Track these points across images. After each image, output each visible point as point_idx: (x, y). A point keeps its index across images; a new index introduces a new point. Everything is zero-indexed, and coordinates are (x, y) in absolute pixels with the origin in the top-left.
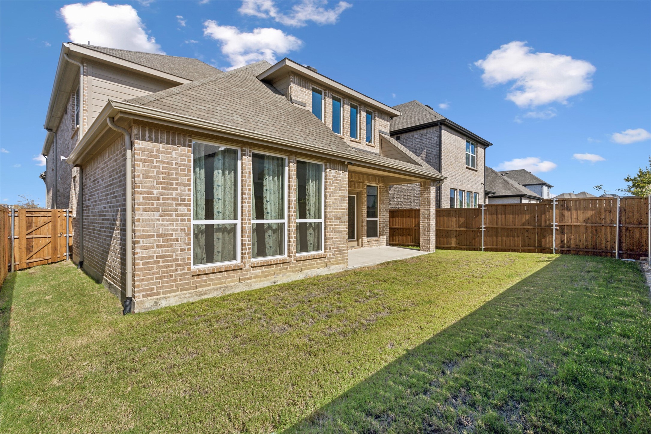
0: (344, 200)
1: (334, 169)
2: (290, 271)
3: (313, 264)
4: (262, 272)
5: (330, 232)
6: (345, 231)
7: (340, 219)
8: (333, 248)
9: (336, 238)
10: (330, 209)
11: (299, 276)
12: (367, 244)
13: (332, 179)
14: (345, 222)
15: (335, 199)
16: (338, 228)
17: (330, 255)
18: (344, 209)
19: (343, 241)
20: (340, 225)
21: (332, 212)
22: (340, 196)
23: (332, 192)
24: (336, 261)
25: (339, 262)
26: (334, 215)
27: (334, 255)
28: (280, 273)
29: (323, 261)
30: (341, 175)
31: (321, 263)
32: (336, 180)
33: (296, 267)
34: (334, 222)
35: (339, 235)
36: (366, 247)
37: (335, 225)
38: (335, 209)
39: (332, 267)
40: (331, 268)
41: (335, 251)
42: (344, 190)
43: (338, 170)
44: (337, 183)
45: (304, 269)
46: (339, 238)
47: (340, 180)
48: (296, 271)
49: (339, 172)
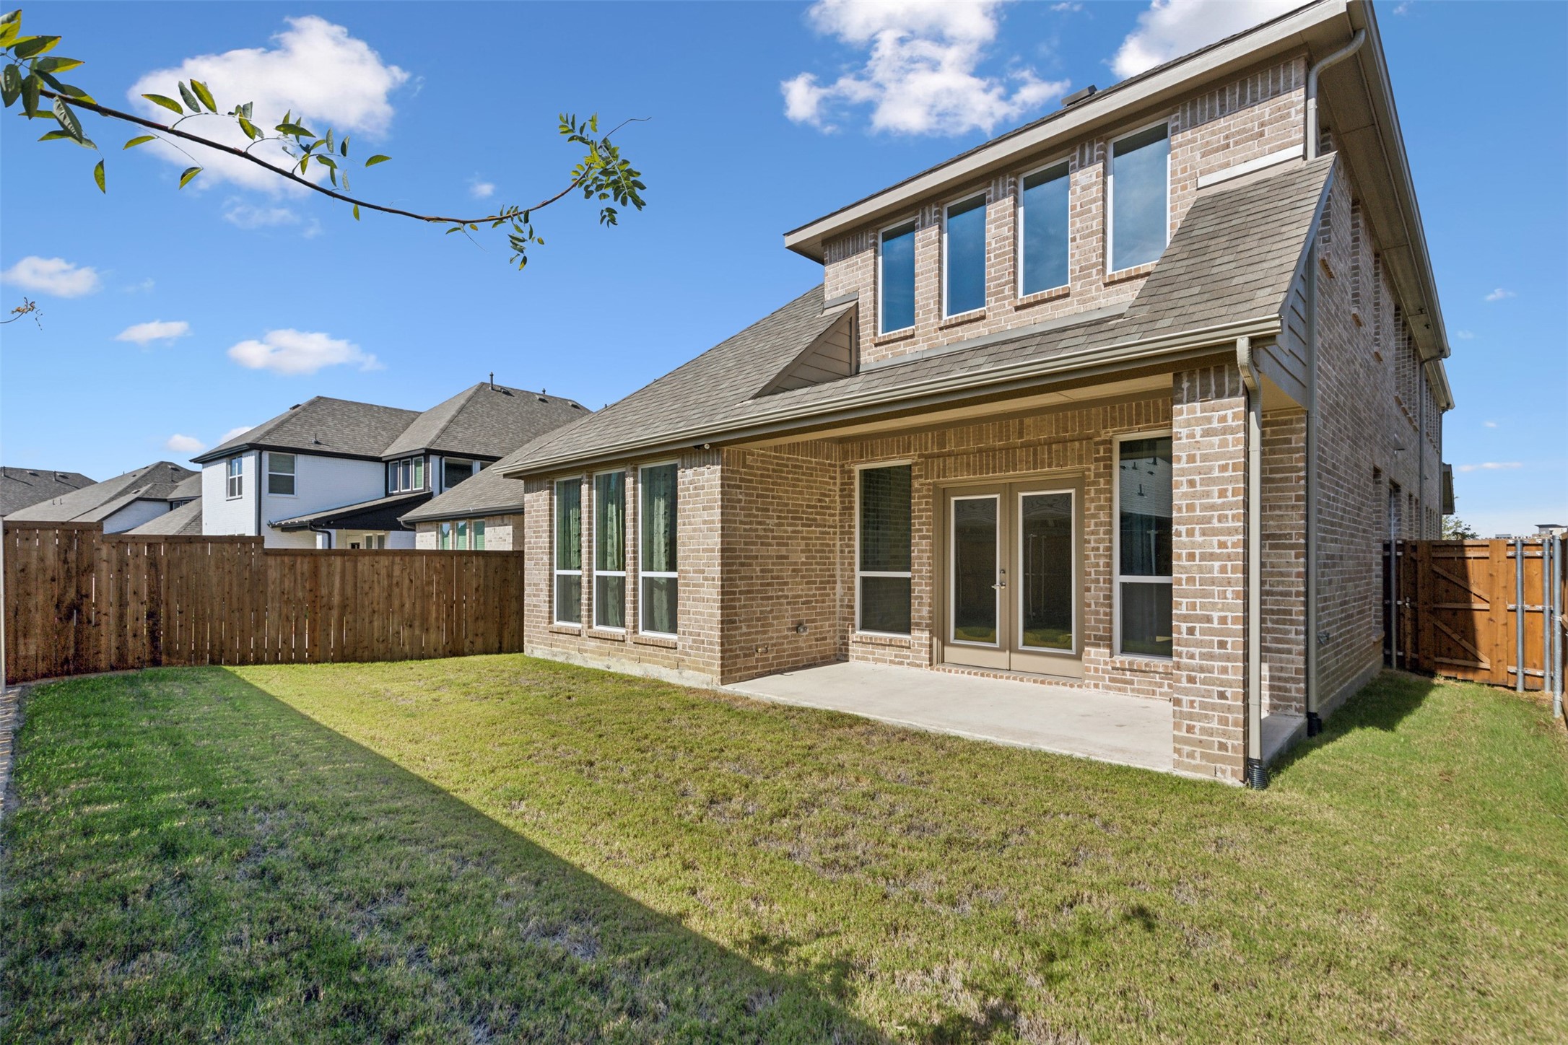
0: (711, 530)
1: (691, 468)
2: (625, 656)
3: (656, 656)
4: (598, 647)
5: (683, 599)
6: (714, 601)
7: (703, 572)
8: (690, 633)
9: (694, 613)
10: (684, 552)
11: (634, 670)
12: (1112, 680)
13: (688, 489)
14: (713, 579)
15: (694, 530)
16: (698, 592)
17: (684, 647)
18: (712, 550)
19: (711, 621)
20: (702, 585)
21: (687, 557)
22: (705, 522)
23: (688, 517)
24: (694, 662)
25: (701, 666)
26: (691, 565)
27: (691, 648)
28: (614, 656)
29: (671, 653)
30: (706, 476)
31: (668, 658)
32: (695, 488)
33: (632, 652)
34: (692, 579)
35: (701, 607)
36: (1108, 688)
37: (694, 585)
38: (693, 551)
39: (688, 673)
40: (684, 674)
41: (694, 641)
42: (712, 508)
43: (699, 466)
44: (697, 495)
45: (645, 661)
46: (701, 614)
47: (703, 488)
48: (633, 659)
49: (702, 469)
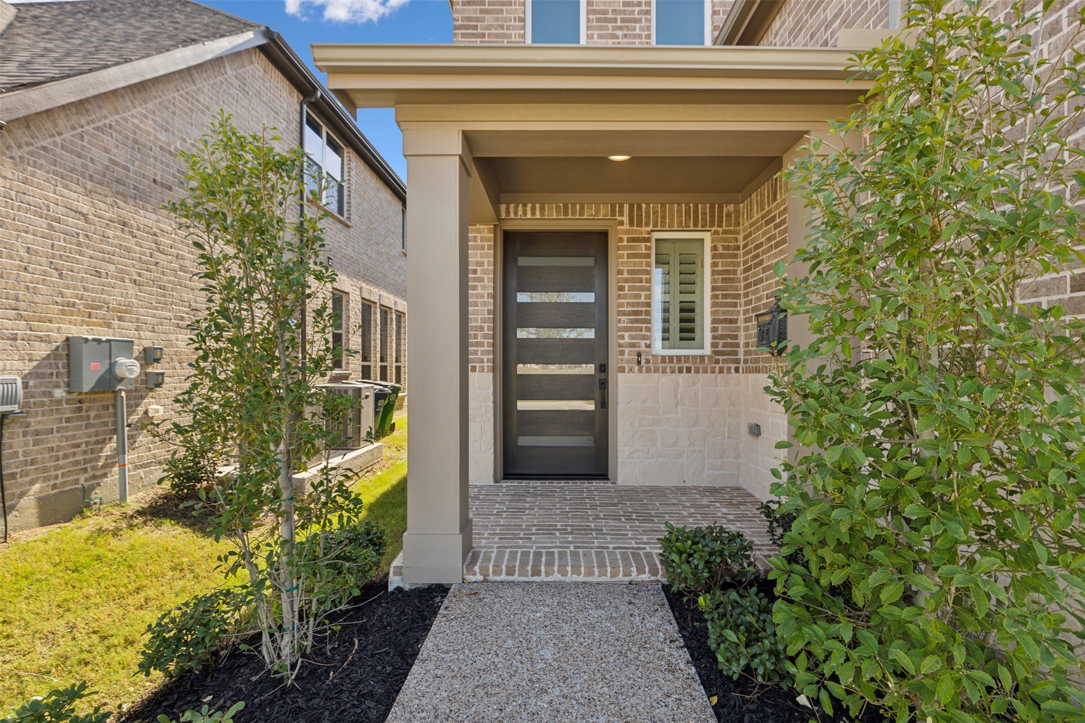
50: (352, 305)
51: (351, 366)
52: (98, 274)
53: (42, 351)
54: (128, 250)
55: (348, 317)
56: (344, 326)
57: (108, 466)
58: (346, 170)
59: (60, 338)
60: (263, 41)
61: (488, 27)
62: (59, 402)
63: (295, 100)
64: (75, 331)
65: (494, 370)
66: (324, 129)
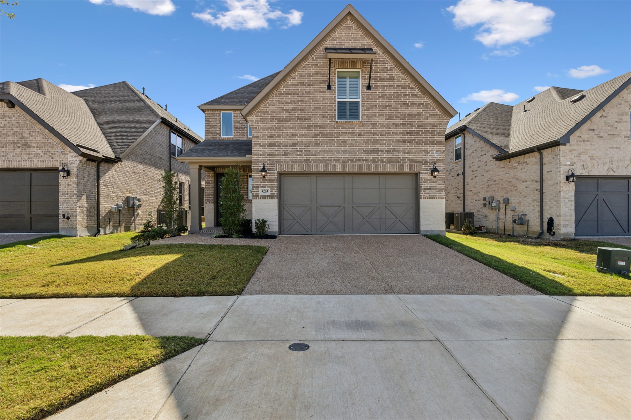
50: (185, 186)
51: (185, 206)
52: (131, 184)
53: (124, 199)
54: (135, 178)
55: (184, 190)
56: (183, 193)
57: (133, 223)
58: (183, 144)
59: (126, 196)
60: (161, 120)
61: (212, 130)
62: (126, 209)
63: (168, 130)
64: (128, 195)
65: (214, 203)
66: (176, 133)
